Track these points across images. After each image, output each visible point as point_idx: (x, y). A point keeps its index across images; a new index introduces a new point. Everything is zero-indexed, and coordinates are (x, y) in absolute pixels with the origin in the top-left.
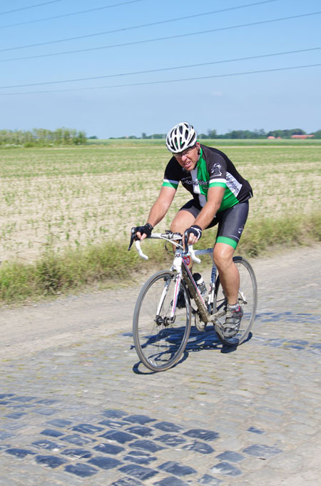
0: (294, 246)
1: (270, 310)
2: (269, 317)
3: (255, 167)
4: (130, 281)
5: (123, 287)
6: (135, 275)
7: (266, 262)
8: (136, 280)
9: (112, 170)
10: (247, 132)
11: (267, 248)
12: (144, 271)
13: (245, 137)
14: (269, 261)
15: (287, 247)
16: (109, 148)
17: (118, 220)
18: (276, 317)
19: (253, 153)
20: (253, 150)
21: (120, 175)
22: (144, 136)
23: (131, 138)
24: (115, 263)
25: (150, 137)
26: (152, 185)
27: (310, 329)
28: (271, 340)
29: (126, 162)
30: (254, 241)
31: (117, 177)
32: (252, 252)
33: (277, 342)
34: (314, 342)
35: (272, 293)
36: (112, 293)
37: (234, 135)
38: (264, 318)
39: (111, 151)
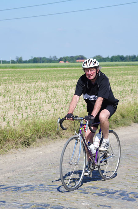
0: (57, 138)
1: (30, 183)
2: (28, 188)
3: (43, 83)
7: (35, 150)
10: (44, 58)
11: (38, 140)
13: (43, 62)
14: (38, 149)
15: (52, 139)
18: (32, 188)
19: (45, 73)
20: (44, 71)
27: (53, 196)
28: (23, 204)
30: (27, 135)
32: (26, 143)
33: (28, 205)
34: (54, 204)
35: (35, 172)
37: (35, 61)
38: (24, 189)
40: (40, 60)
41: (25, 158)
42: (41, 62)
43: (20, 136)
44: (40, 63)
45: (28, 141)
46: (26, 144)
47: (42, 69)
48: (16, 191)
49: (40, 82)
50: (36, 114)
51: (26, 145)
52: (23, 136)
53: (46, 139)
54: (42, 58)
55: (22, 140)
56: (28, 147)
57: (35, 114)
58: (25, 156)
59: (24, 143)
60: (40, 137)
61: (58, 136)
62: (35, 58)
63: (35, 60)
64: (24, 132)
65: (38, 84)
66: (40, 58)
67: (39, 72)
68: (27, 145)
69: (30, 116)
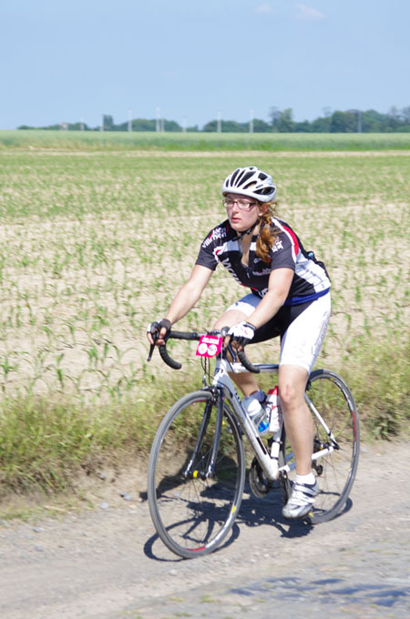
40: (357, 120)
41: (385, 478)
42: (360, 128)
43: (365, 399)
44: (355, 131)
45: (391, 419)
46: (383, 429)
47: (368, 153)
48: (389, 604)
49: (377, 200)
50: (397, 318)
51: (385, 433)
52: (374, 398)
54: (363, 114)
55: (371, 412)
56: (390, 438)
57: (392, 317)
58: (386, 472)
59: (377, 425)
62: (337, 115)
63: (338, 122)
64: (377, 384)
65: (373, 206)
66: (357, 114)
67: (362, 165)
68: (389, 431)
69: (377, 325)
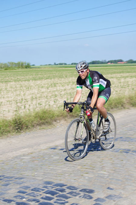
0: (122, 109)
4: (53, 126)
5: (50, 128)
6: (54, 123)
8: (55, 125)
9: (42, 79)
10: (99, 61)
11: (111, 110)
12: (58, 121)
13: (98, 64)
15: (119, 109)
16: (40, 69)
17: (46, 99)
18: (116, 139)
19: (102, 70)
20: (102, 69)
21: (46, 81)
22: (55, 64)
23: (49, 65)
24: (46, 118)
25: (57, 65)
26: (60, 85)
27: (131, 144)
29: (48, 75)
31: (44, 82)
33: (117, 150)
34: (133, 149)
36: (45, 131)
37: (93, 63)
39: (41, 71)
53: (115, 109)
60: (112, 108)
61: (122, 108)
